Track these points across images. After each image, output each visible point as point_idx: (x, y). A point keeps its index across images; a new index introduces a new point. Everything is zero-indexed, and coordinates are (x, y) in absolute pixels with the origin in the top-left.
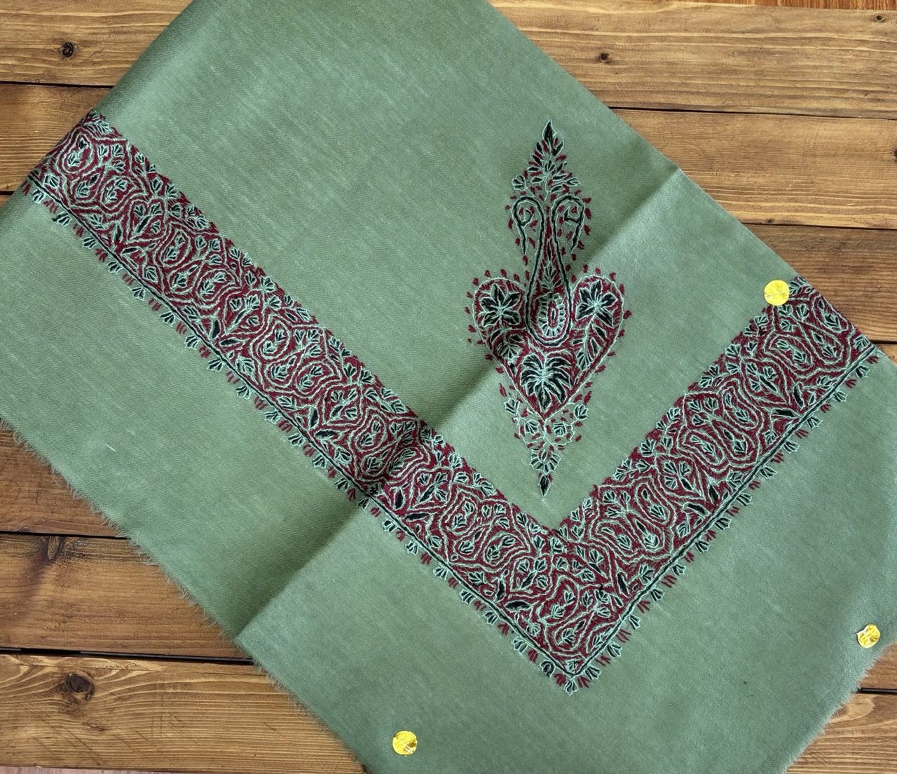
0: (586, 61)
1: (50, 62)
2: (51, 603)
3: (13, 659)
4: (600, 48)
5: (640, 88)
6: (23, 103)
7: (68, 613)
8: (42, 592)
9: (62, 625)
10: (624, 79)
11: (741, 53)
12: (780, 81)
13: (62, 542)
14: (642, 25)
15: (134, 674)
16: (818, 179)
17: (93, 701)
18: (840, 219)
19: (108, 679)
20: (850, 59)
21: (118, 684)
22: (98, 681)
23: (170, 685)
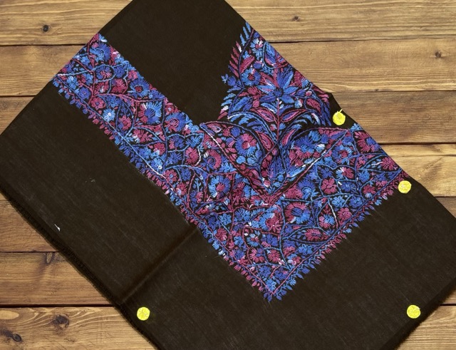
0: (288, 20)
1: (37, 35)
2: (49, 283)
3: (31, 310)
6: (25, 54)
7: (57, 287)
8: (44, 278)
10: (306, 28)
12: (380, 24)
13: (53, 256)
15: (88, 313)
16: (399, 69)
18: (410, 87)
21: (80, 319)
22: (71, 318)
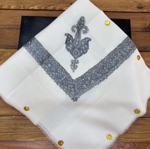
9: (144, 17)
23: (124, 8)
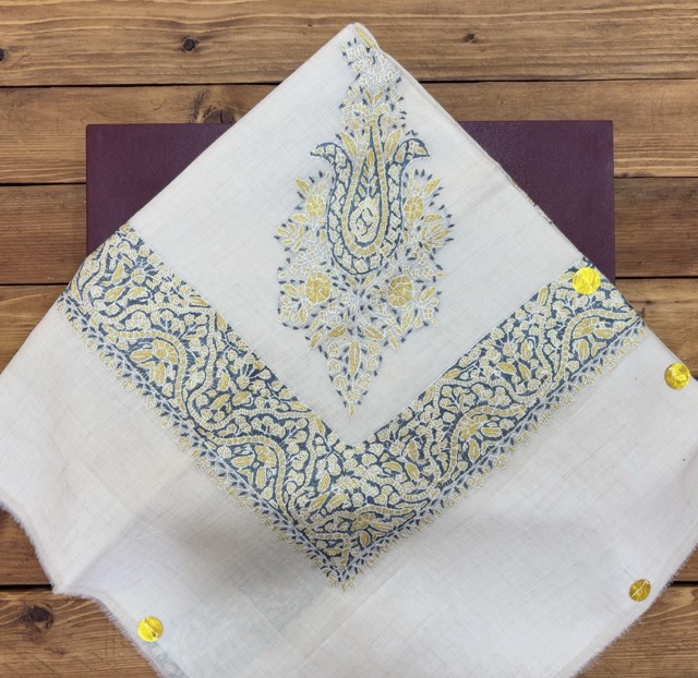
4: (467, 30)
5: (505, 63)
11: (592, 27)
14: (502, 7)
17: (53, 629)
19: (66, 608)
20: (688, 28)
